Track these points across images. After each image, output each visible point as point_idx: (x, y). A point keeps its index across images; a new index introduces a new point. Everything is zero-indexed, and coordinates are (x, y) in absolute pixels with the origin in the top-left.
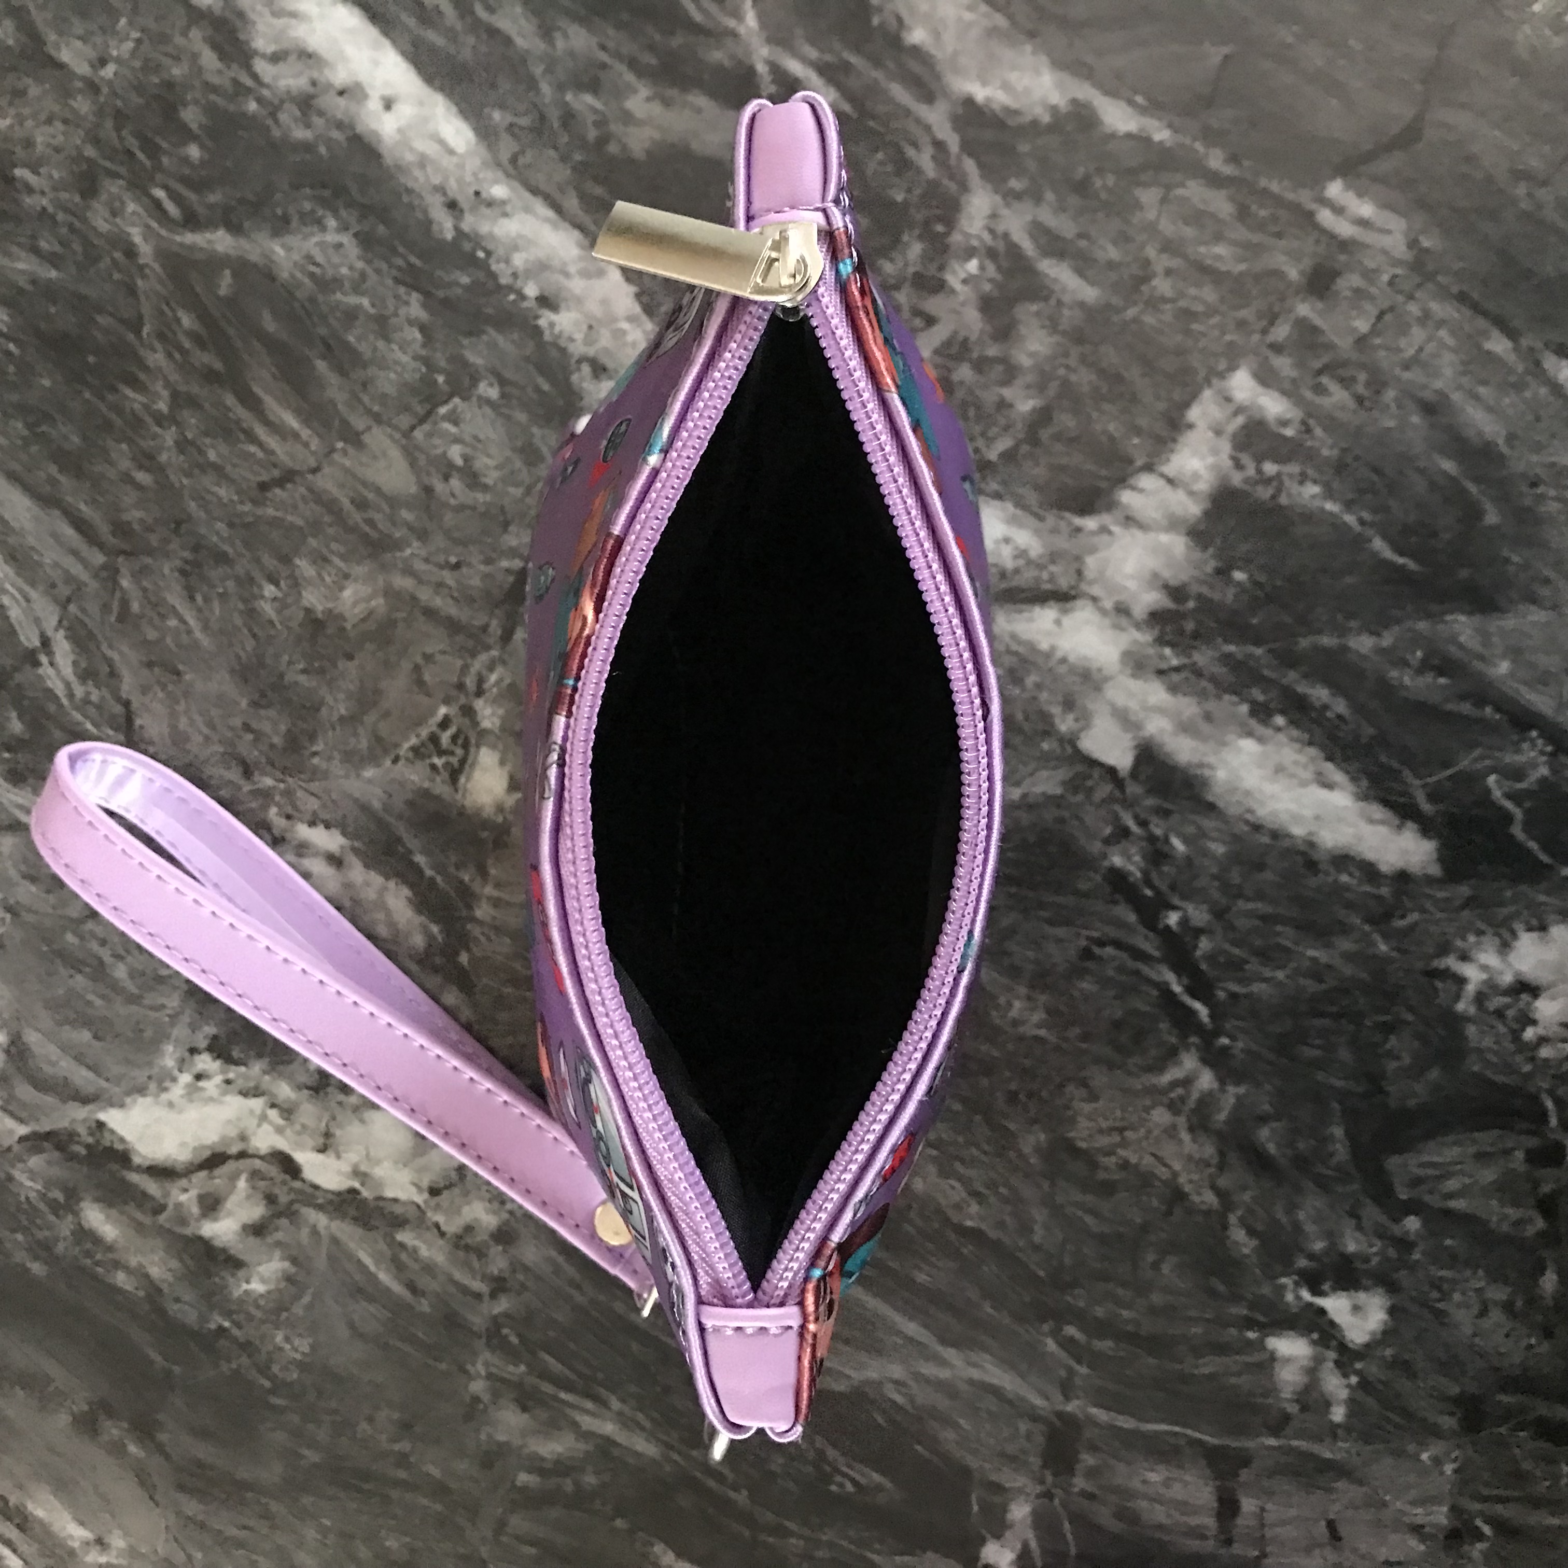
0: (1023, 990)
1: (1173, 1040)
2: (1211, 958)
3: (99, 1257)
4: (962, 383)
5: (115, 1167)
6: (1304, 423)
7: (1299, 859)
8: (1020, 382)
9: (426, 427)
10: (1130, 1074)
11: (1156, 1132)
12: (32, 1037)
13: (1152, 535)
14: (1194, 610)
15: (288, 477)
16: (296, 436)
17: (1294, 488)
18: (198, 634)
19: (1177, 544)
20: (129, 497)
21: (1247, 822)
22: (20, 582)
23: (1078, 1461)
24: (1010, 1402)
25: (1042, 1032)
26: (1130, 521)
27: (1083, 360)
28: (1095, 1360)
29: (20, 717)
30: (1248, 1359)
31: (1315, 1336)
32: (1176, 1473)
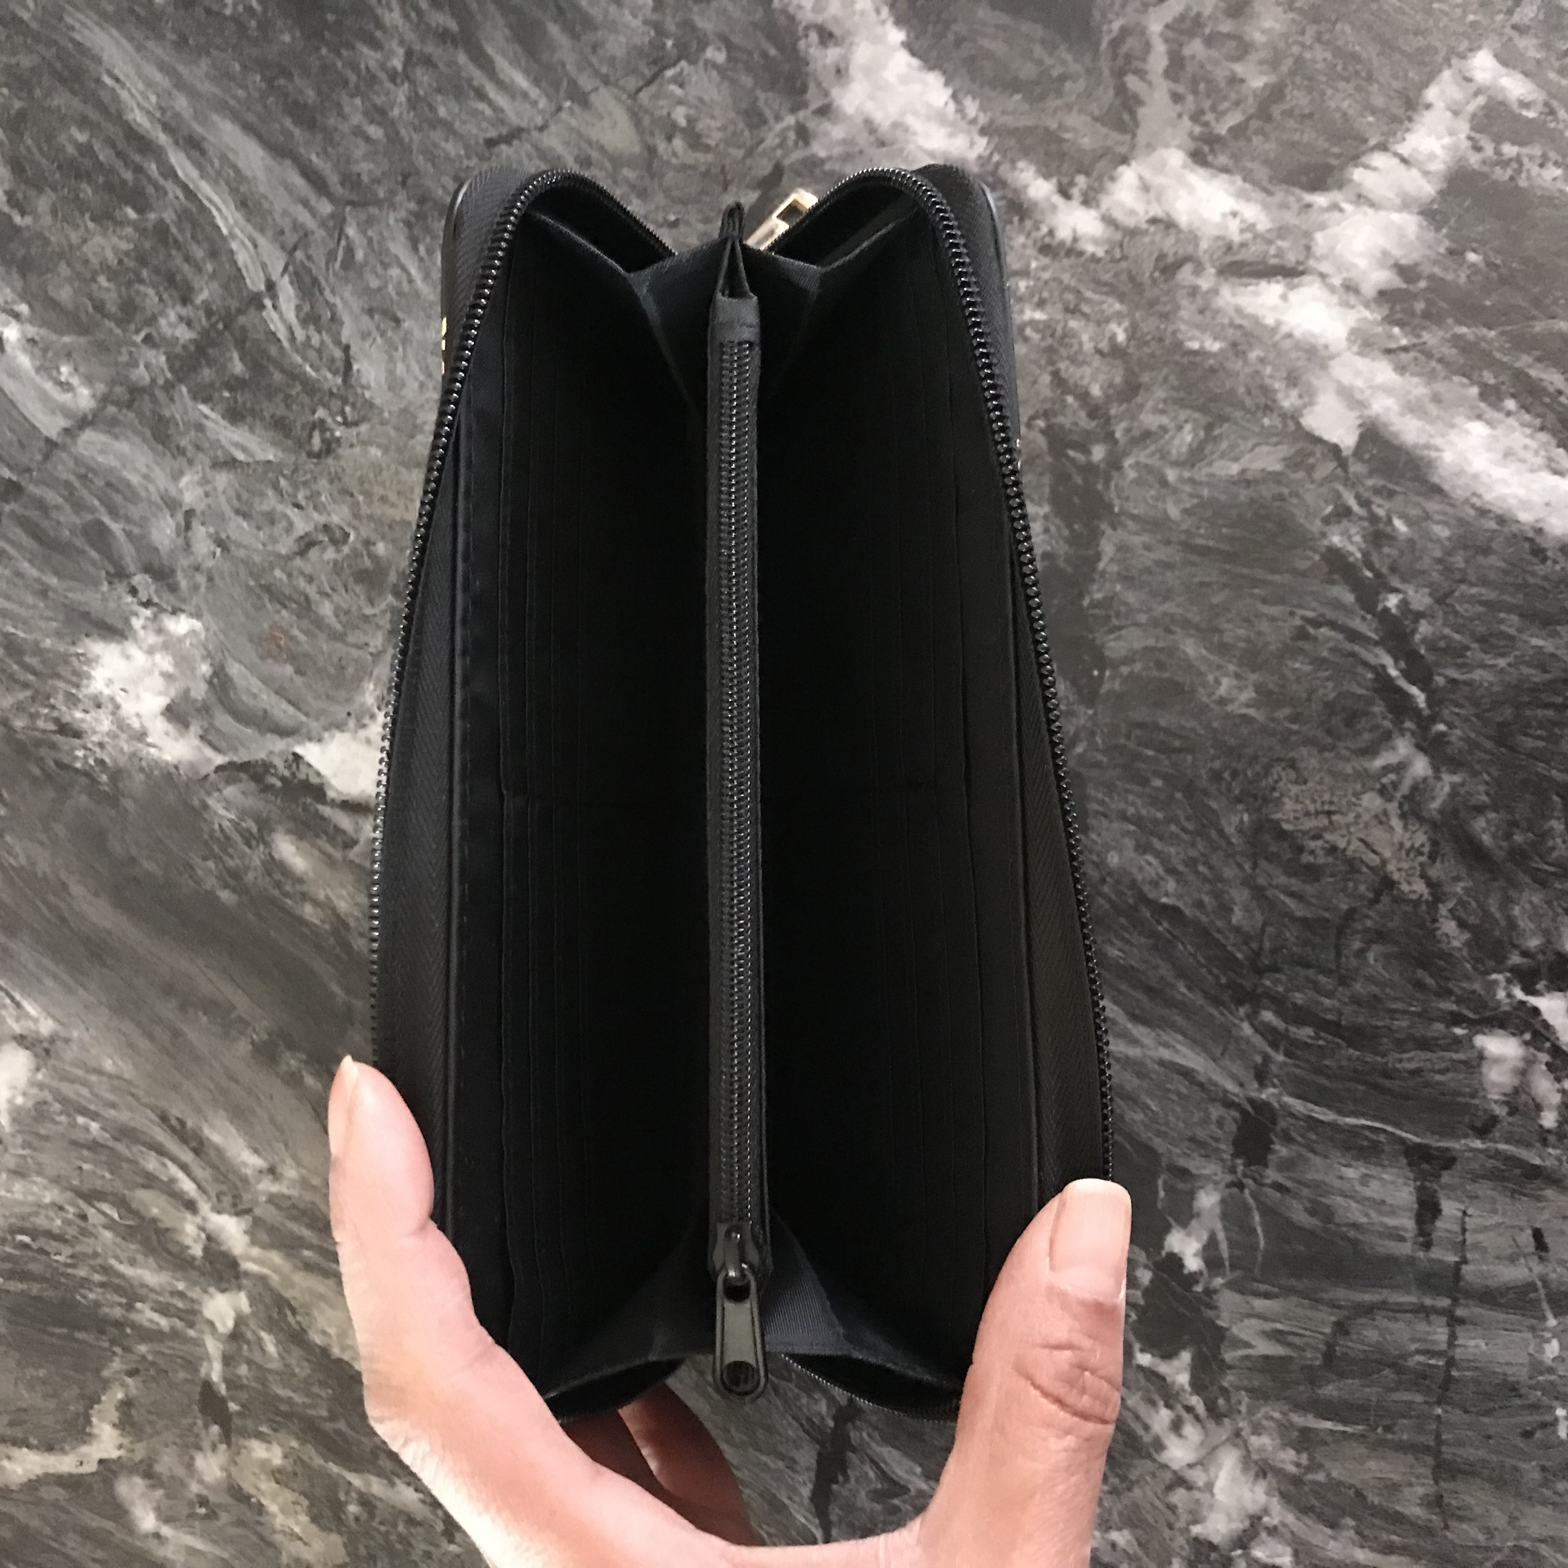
0: (1232, 668)
1: (1387, 724)
2: (1431, 644)
3: (288, 888)
4: (1193, 57)
5: (309, 800)
6: (1546, 104)
7: (1527, 545)
8: (1254, 57)
9: (653, 89)
10: (1339, 757)
11: (1366, 817)
12: (235, 669)
13: (1382, 213)
14: (1428, 289)
15: (515, 134)
16: (525, 95)
17: (1535, 170)
18: (419, 283)
19: (1410, 223)
20: (360, 149)
21: (1473, 506)
22: (249, 228)
23: (1268, 1150)
24: (1201, 1085)
25: (1252, 712)
26: (1361, 199)
27: (1318, 38)
28: (1293, 1048)
29: (241, 359)
30: (1455, 1056)
31: (1527, 1036)
32: (1374, 1171)
